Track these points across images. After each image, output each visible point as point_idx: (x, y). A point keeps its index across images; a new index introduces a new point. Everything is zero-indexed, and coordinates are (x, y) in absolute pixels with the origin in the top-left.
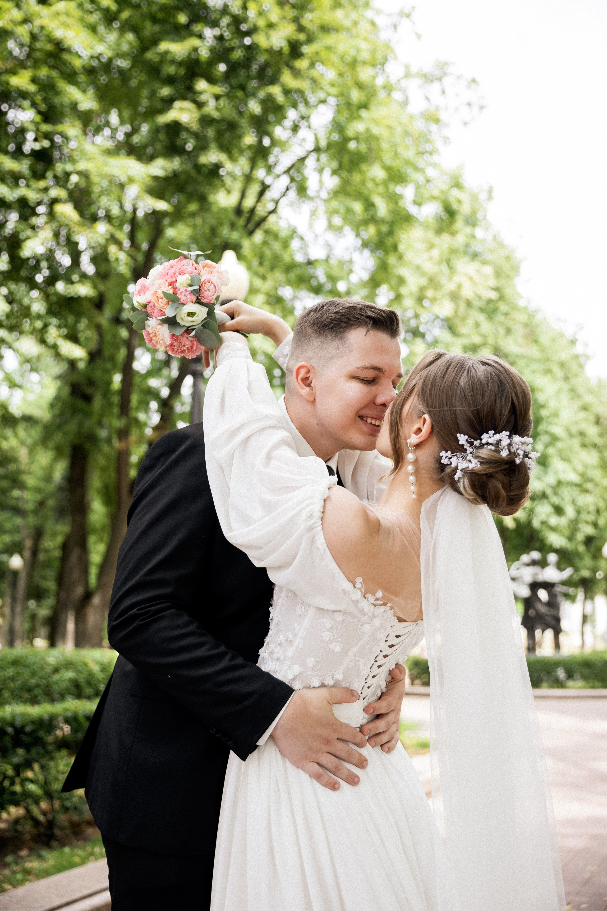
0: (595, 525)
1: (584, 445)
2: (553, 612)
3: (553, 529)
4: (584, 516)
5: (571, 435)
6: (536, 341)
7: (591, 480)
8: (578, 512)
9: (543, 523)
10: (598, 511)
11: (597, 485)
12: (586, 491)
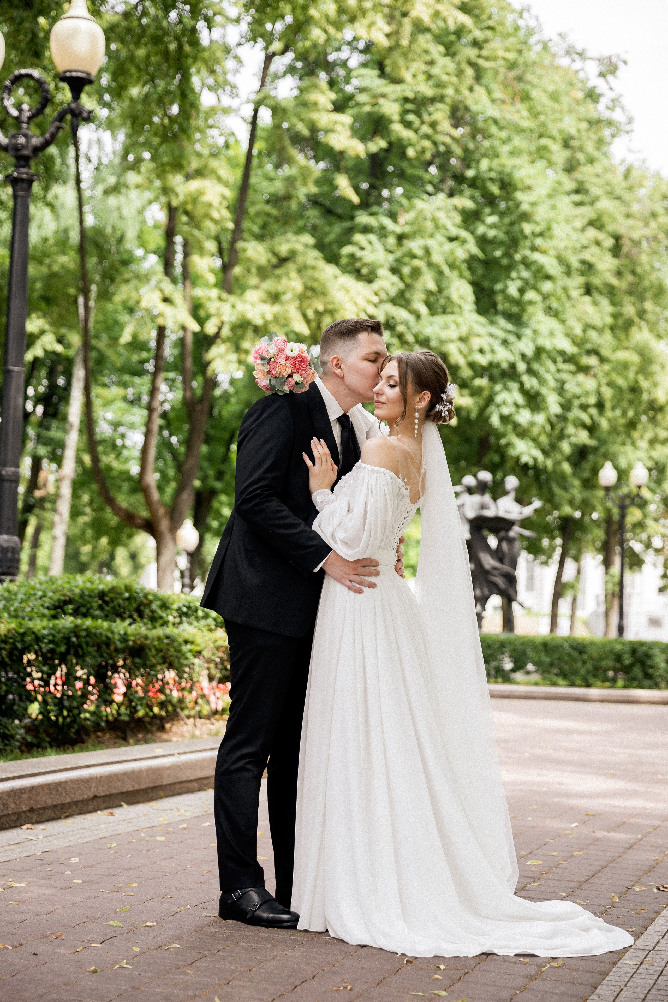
0: (592, 429)
1: (588, 290)
2: (506, 568)
3: (523, 433)
4: (576, 413)
5: (568, 273)
6: (526, 97)
7: (595, 352)
8: (566, 406)
9: (504, 419)
10: (600, 405)
11: (602, 360)
12: (585, 370)
